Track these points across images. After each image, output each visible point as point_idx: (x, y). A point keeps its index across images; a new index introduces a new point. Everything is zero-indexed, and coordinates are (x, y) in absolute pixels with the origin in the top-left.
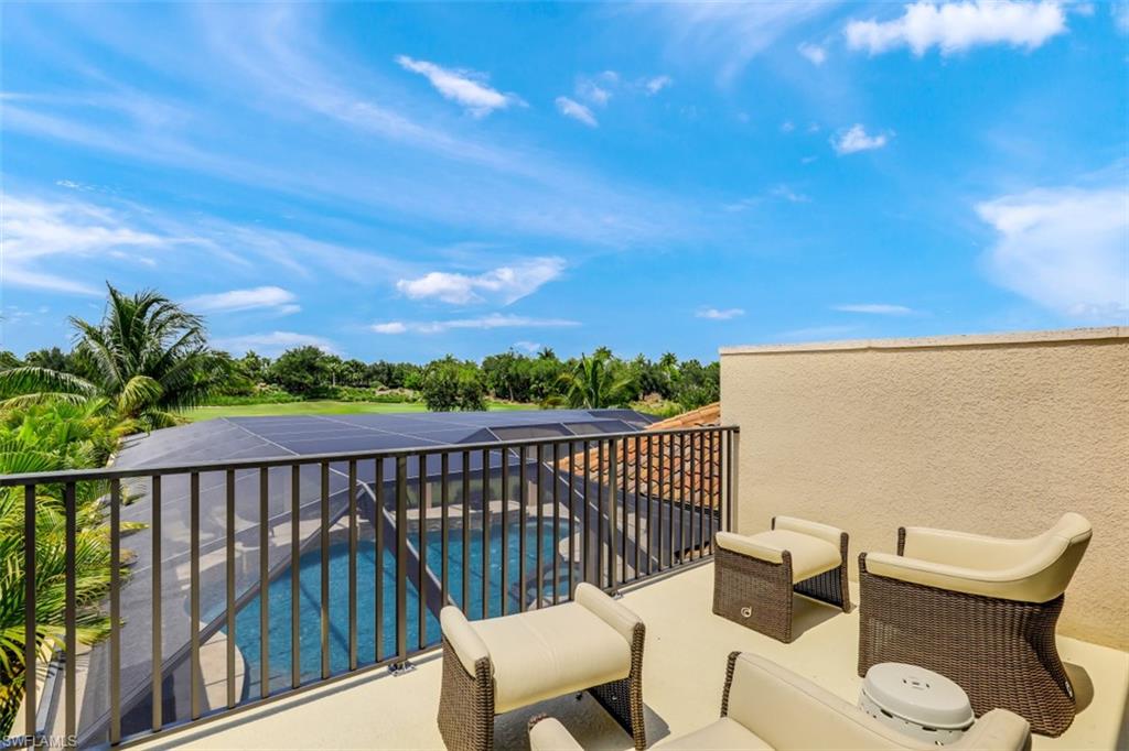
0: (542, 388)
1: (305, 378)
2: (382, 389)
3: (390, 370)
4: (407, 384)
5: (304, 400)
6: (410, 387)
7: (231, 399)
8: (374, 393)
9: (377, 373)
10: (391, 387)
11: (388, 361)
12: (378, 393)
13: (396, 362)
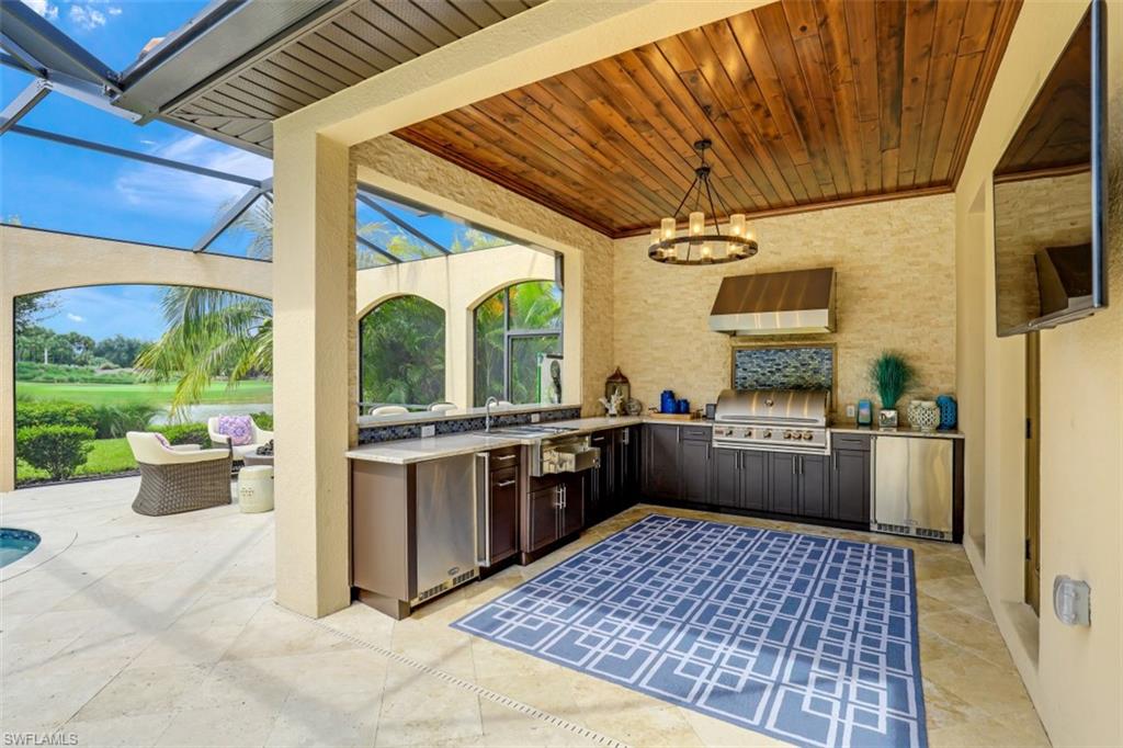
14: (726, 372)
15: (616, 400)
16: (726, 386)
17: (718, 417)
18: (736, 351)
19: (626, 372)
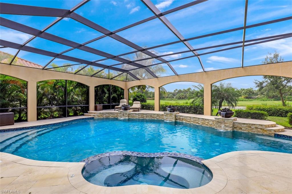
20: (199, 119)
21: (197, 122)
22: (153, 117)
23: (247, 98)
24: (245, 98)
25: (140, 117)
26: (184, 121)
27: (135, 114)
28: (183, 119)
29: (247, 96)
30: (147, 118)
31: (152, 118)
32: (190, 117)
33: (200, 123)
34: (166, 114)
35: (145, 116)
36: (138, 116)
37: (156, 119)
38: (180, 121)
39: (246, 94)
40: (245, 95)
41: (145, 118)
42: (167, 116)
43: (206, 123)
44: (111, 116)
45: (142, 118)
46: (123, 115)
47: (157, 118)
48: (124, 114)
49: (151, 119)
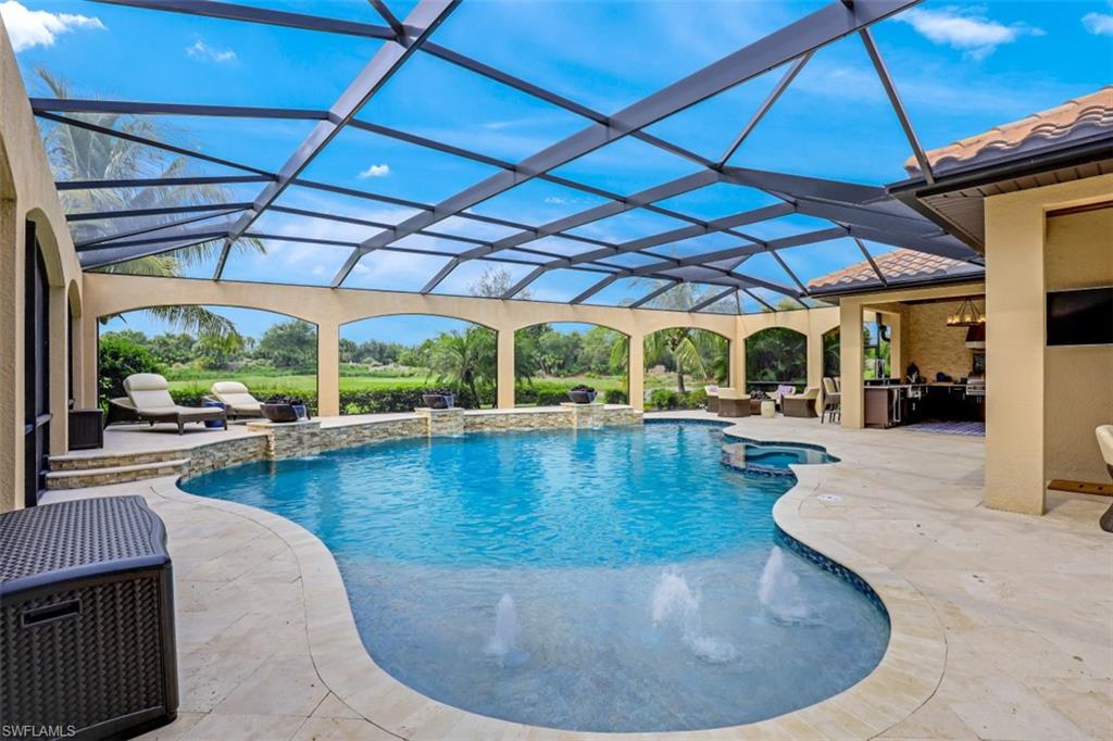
0: (544, 361)
1: (295, 352)
2: (375, 366)
3: (382, 349)
4: (401, 360)
5: (293, 374)
6: (406, 364)
7: (214, 373)
8: (367, 368)
9: (368, 351)
10: (384, 364)
11: (379, 340)
12: (372, 370)
13: (387, 343)
14: (970, 364)
15: (914, 376)
16: (971, 370)
17: (969, 382)
18: (974, 355)
19: (917, 364)
20: (531, 414)
21: (527, 422)
22: (390, 435)
23: (212, 367)
24: (204, 367)
25: (350, 442)
26: (487, 429)
27: (335, 432)
28: (482, 423)
29: (213, 361)
30: (375, 440)
31: (389, 438)
32: (507, 415)
33: (535, 424)
34: (439, 416)
35: (367, 432)
36: (345, 436)
37: (399, 438)
38: (475, 431)
39: (207, 354)
40: (203, 356)
41: (368, 440)
42: (442, 421)
43: (551, 422)
44: (230, 461)
45: (359, 444)
46: (300, 441)
47: (402, 435)
48: (306, 438)
49: (384, 440)
